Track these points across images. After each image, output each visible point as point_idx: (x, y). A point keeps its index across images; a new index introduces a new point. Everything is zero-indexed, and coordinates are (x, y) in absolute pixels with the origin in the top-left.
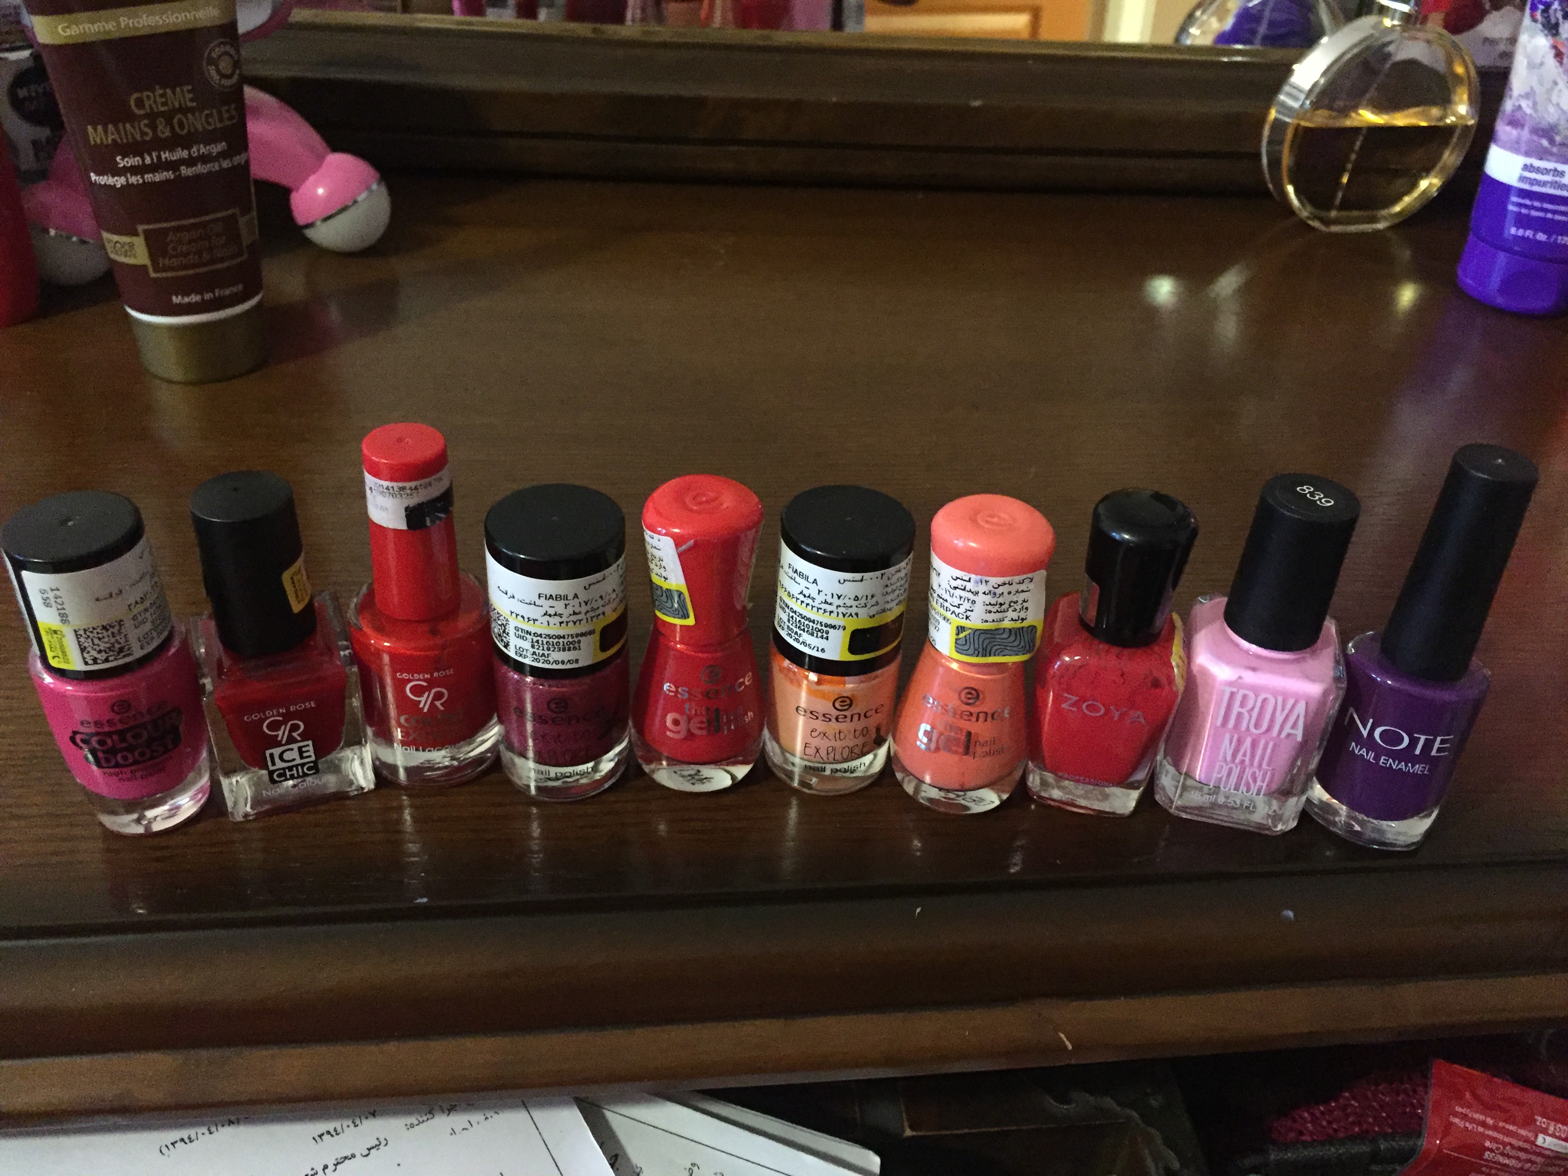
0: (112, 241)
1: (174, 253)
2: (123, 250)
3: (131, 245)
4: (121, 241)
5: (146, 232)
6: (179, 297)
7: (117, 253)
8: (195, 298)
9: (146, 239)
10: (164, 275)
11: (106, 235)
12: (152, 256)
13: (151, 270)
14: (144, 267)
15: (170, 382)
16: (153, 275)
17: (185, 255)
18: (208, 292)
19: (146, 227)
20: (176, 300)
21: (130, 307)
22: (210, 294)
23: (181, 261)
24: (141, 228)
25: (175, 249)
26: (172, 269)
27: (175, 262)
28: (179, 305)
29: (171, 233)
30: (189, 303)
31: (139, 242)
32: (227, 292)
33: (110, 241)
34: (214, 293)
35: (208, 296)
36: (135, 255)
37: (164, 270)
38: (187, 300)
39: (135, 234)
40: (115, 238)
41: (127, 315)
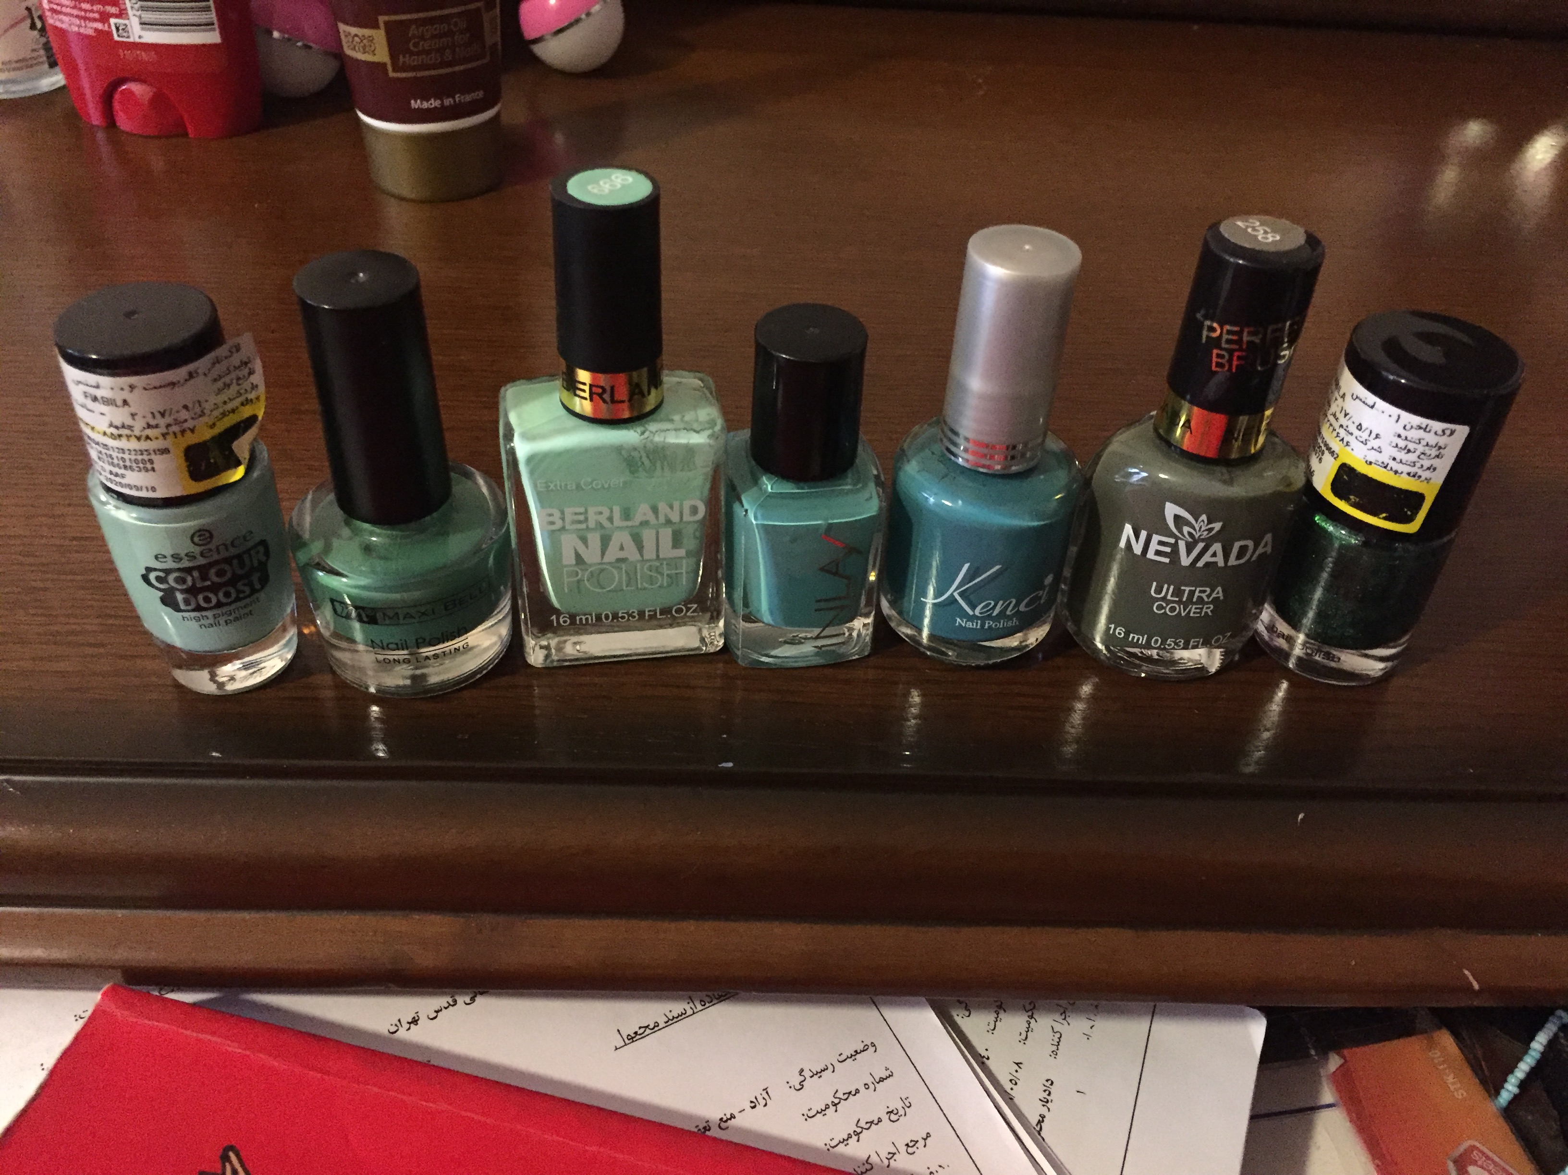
0: (349, 34)
1: (415, 50)
2: (362, 44)
3: (371, 39)
4: (360, 34)
5: (386, 23)
6: (419, 101)
7: (354, 49)
8: (434, 103)
9: (388, 33)
10: (404, 75)
11: (342, 27)
12: (393, 55)
13: (390, 68)
14: (384, 65)
15: (402, 199)
16: (392, 74)
17: (428, 52)
18: (448, 97)
19: (386, 18)
20: (415, 104)
21: (361, 111)
22: (451, 99)
23: (423, 59)
24: (382, 19)
25: (416, 45)
26: (414, 69)
27: (415, 61)
28: (419, 110)
29: (414, 27)
30: (428, 110)
31: (379, 36)
32: (468, 98)
33: (348, 34)
34: (454, 98)
35: (448, 102)
36: (373, 51)
37: (403, 69)
38: (425, 105)
39: (376, 26)
40: (354, 30)
41: (358, 119)
